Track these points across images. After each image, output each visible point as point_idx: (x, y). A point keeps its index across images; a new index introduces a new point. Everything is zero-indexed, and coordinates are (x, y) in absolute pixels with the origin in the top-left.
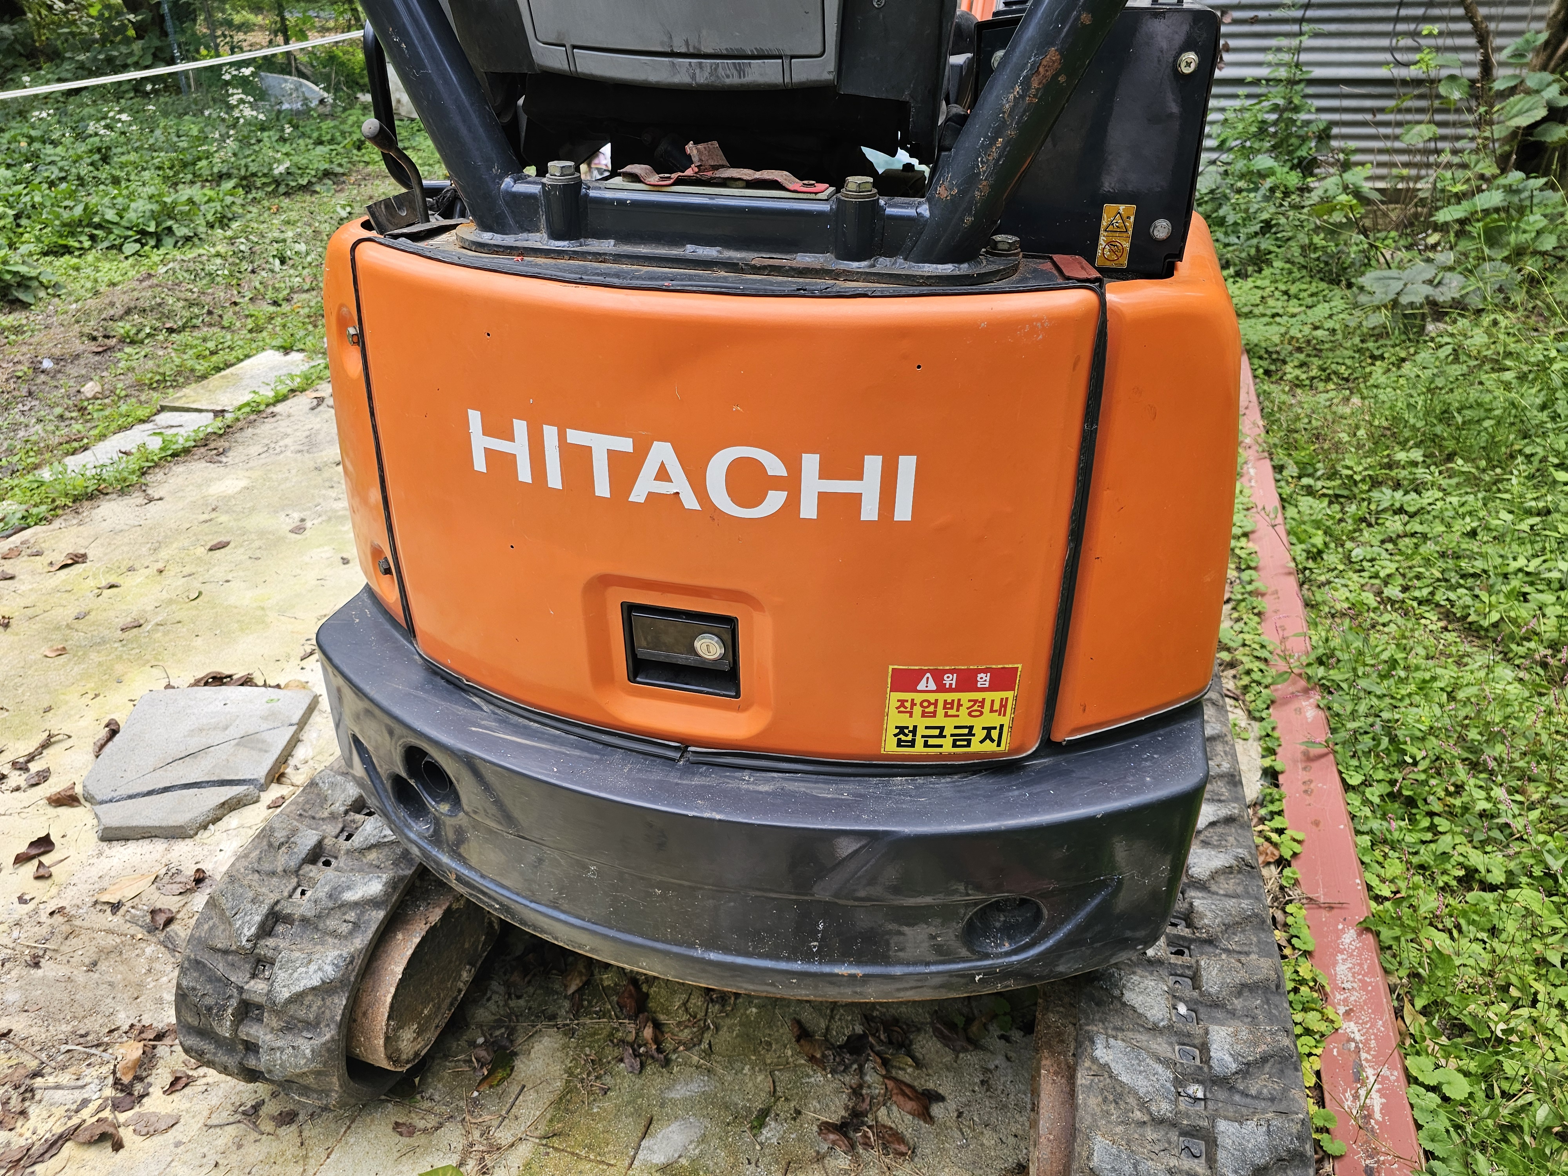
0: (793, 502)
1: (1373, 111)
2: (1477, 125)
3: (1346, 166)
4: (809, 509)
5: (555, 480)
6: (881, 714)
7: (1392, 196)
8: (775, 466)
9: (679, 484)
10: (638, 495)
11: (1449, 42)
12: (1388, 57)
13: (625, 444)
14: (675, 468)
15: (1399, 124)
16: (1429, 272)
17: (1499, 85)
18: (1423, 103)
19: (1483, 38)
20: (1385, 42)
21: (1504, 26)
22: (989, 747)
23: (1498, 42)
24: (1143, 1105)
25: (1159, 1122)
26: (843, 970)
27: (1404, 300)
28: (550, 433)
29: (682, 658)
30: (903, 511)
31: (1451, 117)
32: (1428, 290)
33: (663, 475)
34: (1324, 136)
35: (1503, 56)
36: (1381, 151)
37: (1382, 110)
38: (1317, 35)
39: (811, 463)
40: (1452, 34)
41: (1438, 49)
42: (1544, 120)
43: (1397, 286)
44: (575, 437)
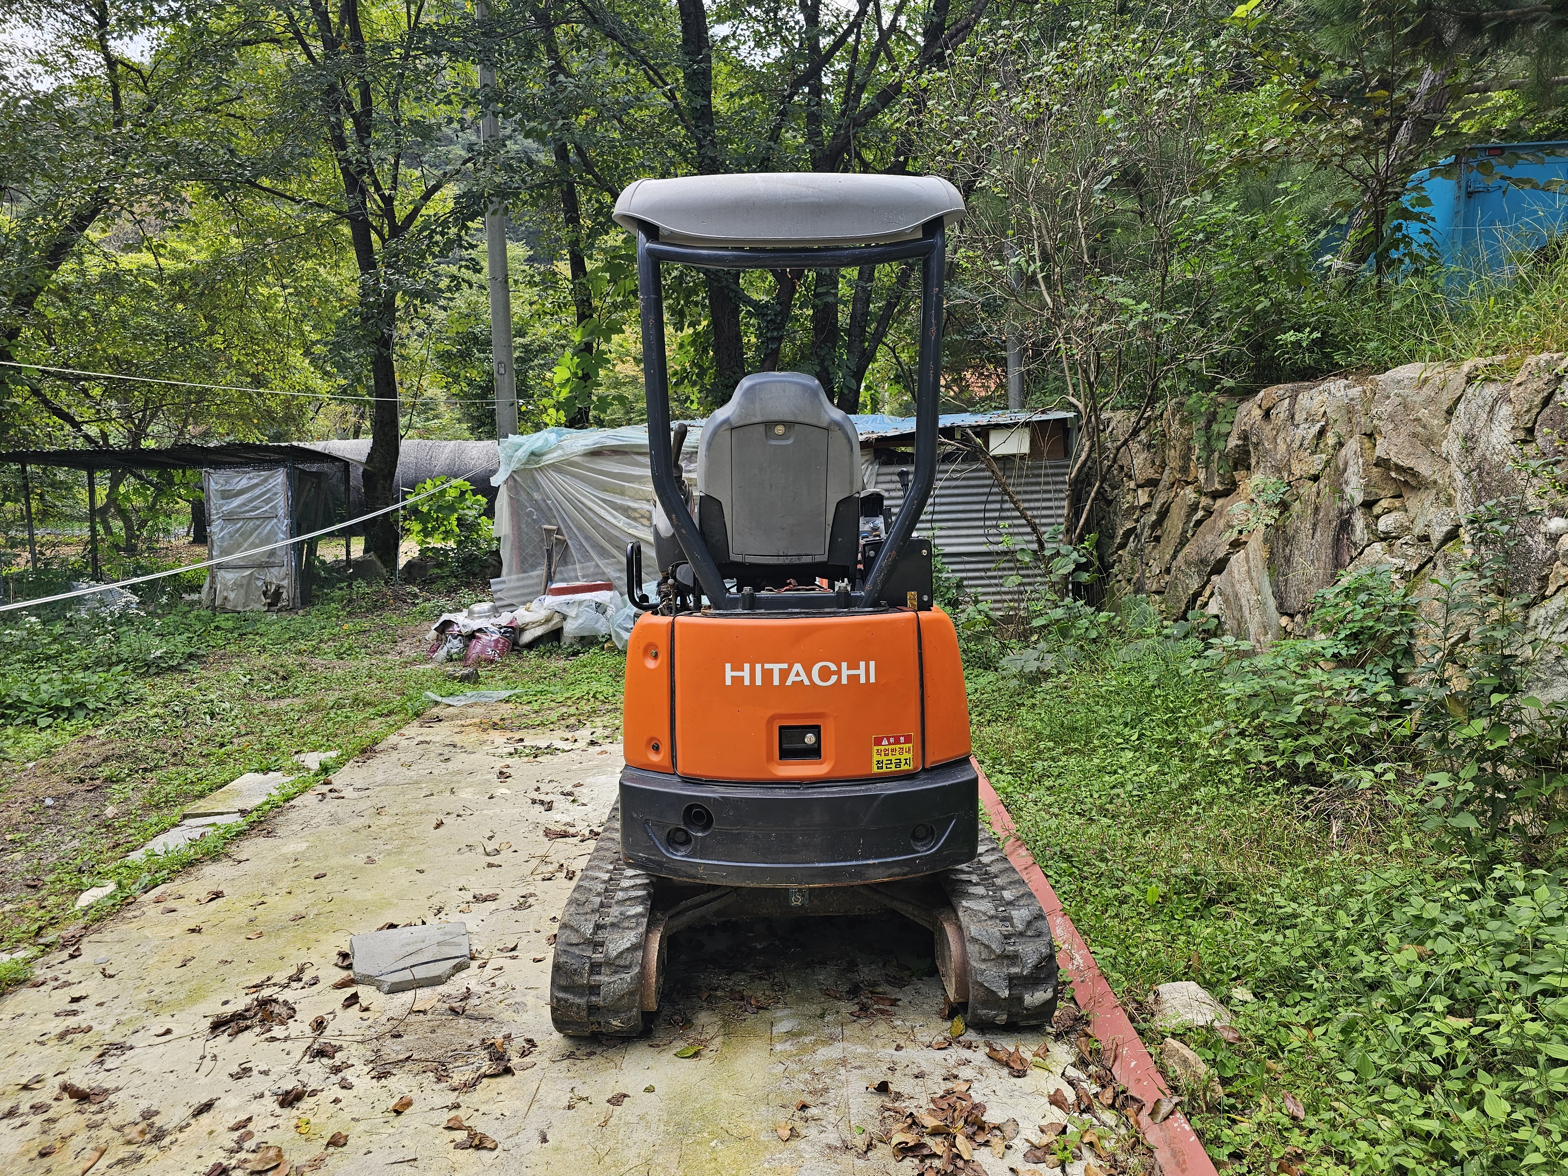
0: (839, 679)
1: (985, 570)
2: (1043, 576)
3: (976, 602)
4: (844, 681)
5: (759, 682)
6: (871, 756)
7: (1007, 620)
8: (833, 667)
9: (803, 677)
10: (789, 683)
11: (1016, 530)
12: (984, 539)
13: (785, 666)
14: (802, 672)
15: (1001, 577)
16: (1036, 654)
17: (1047, 553)
18: (1011, 565)
19: (1034, 528)
20: (981, 531)
21: (1044, 521)
22: (907, 767)
23: (1043, 529)
24: (985, 914)
25: (991, 918)
26: (870, 862)
27: (1026, 670)
28: (758, 667)
29: (800, 746)
30: (872, 680)
31: (1030, 572)
32: (1037, 663)
33: (798, 674)
34: (959, 586)
35: (1046, 536)
36: (994, 594)
37: (989, 570)
38: (941, 529)
39: (844, 665)
40: (1016, 526)
41: (1011, 534)
42: (1074, 571)
43: (1019, 664)
44: (767, 666)
